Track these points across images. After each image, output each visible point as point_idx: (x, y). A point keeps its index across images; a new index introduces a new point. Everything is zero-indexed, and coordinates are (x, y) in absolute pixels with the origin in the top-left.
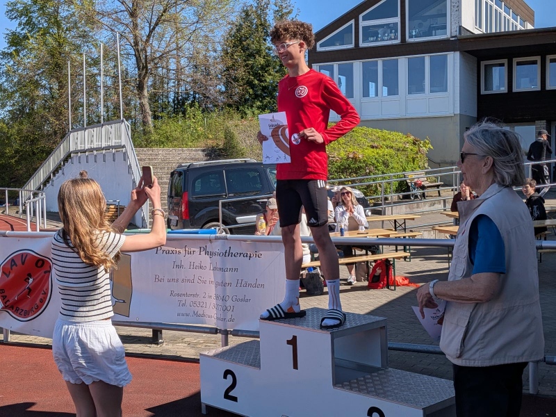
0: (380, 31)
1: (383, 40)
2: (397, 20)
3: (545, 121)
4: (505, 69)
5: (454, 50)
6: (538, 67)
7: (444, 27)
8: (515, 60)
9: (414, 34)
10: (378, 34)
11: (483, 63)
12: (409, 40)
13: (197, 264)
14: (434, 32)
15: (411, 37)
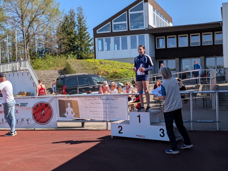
0: (120, 26)
1: (121, 29)
2: (126, 22)
3: (178, 59)
4: (164, 39)
5: (147, 33)
6: (175, 39)
7: (143, 25)
8: (168, 37)
9: (132, 27)
10: (119, 27)
11: (156, 38)
12: (131, 29)
13: (98, 103)
14: (139, 27)
15: (131, 28)
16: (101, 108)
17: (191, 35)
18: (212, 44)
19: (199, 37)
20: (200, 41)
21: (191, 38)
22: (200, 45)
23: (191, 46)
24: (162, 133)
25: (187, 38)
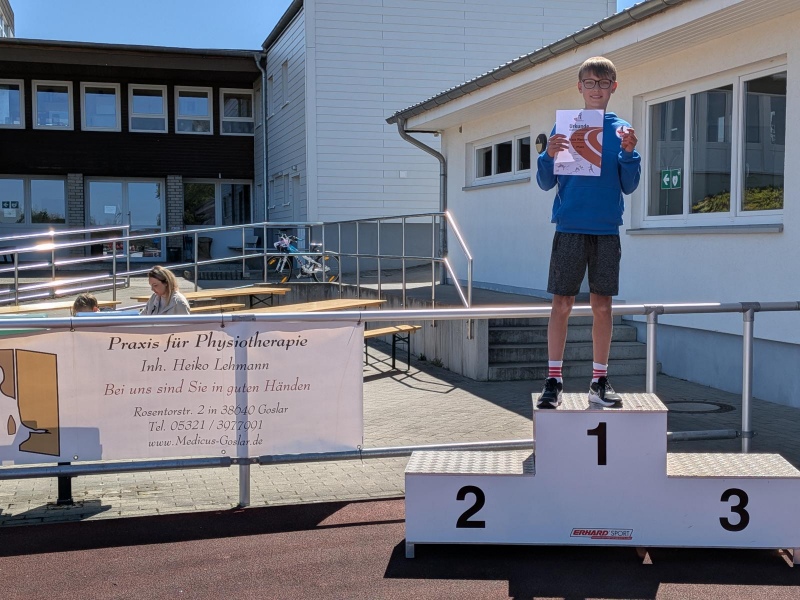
3: (76, 178)
4: (20, 94)
6: (69, 96)
8: (35, 83)
13: (190, 361)
16: (210, 388)
17: (132, 87)
18: (211, 133)
19: (163, 100)
20: (165, 116)
21: (133, 100)
22: (166, 131)
23: (131, 130)
24: (734, 509)
25: (117, 98)
